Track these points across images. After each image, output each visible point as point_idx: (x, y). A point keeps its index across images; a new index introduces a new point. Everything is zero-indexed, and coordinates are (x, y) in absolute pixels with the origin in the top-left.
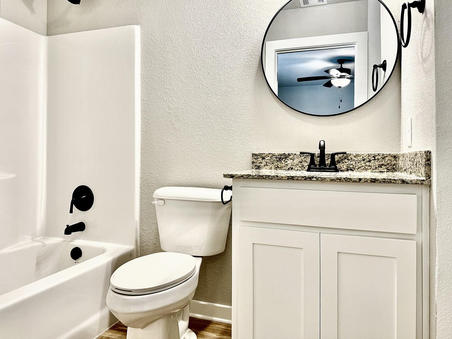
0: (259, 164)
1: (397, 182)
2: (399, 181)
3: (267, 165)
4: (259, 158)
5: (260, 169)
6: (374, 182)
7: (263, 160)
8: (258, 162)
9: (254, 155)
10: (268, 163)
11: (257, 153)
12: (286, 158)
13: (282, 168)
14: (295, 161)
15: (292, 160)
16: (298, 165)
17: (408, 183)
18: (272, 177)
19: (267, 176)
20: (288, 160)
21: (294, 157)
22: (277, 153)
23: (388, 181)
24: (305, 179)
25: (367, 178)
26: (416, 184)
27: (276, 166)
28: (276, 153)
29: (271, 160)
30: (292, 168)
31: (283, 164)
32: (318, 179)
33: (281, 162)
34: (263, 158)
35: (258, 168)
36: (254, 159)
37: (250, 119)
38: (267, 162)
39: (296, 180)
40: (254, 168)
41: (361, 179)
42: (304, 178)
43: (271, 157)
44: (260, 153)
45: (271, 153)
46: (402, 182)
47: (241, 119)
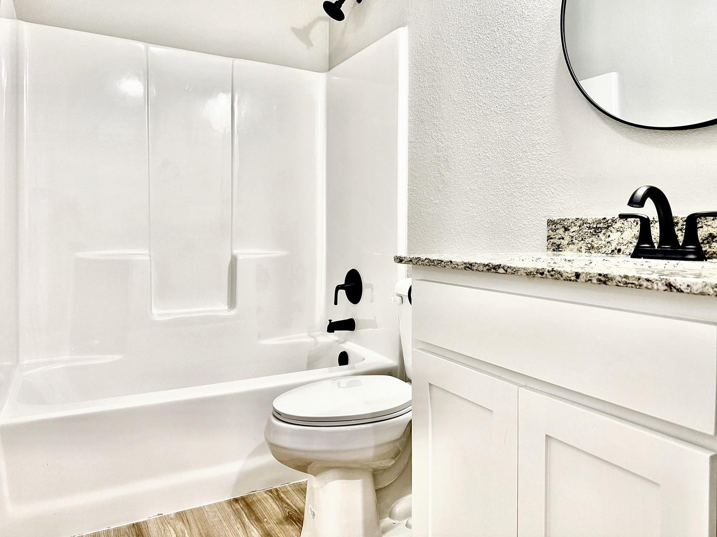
0: (559, 241)
1: (655, 287)
2: (660, 284)
3: (573, 244)
4: (558, 229)
5: (561, 251)
6: (605, 283)
7: (566, 232)
8: (557, 237)
9: (550, 222)
10: (574, 239)
11: (555, 218)
12: (607, 229)
13: (600, 250)
14: (625, 234)
15: (619, 233)
16: (631, 243)
17: (682, 291)
18: (444, 263)
19: (439, 261)
20: (611, 231)
21: (622, 226)
22: (591, 218)
23: (634, 282)
24: (488, 270)
25: (590, 272)
26: (702, 294)
27: (589, 246)
28: (589, 218)
29: (580, 232)
30: (619, 251)
31: (601, 240)
32: (506, 271)
33: (598, 236)
34: (566, 229)
35: (558, 248)
36: (550, 231)
37: (548, 152)
38: (572, 237)
39: (476, 270)
40: (551, 249)
41: (580, 274)
42: (487, 267)
43: (580, 226)
44: (561, 218)
45: (580, 218)
46: (666, 288)
47: (533, 154)
